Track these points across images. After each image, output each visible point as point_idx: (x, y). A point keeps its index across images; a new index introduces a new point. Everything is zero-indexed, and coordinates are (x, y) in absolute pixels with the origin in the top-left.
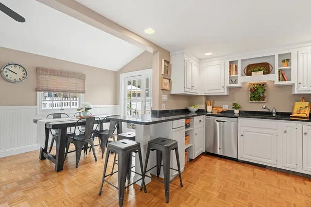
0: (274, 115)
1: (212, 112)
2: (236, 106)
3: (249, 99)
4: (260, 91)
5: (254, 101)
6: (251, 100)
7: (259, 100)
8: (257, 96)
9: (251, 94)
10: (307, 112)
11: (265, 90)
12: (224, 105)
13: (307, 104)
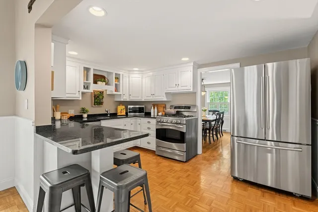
0: (109, 116)
1: (61, 120)
2: (84, 111)
3: (93, 103)
4: (101, 97)
5: (96, 106)
6: (94, 105)
7: (100, 105)
8: (99, 101)
9: (95, 99)
10: (125, 112)
11: (103, 97)
12: (69, 110)
13: (124, 107)
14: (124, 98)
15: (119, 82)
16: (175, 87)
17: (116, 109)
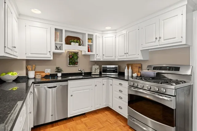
0: (83, 75)
1: (35, 78)
2: (58, 70)
3: (68, 63)
4: (76, 57)
5: (71, 65)
6: (69, 64)
7: (75, 65)
8: (73, 61)
9: (69, 60)
10: (99, 71)
11: (78, 57)
12: (46, 70)
13: (98, 67)
14: (98, 58)
15: (93, 43)
16: (155, 42)
17: (91, 69)
